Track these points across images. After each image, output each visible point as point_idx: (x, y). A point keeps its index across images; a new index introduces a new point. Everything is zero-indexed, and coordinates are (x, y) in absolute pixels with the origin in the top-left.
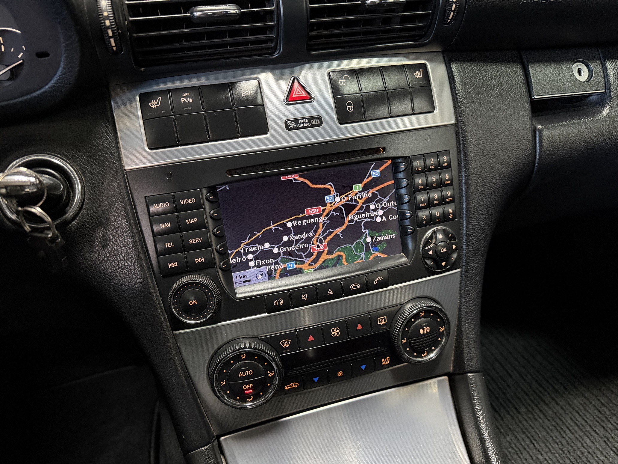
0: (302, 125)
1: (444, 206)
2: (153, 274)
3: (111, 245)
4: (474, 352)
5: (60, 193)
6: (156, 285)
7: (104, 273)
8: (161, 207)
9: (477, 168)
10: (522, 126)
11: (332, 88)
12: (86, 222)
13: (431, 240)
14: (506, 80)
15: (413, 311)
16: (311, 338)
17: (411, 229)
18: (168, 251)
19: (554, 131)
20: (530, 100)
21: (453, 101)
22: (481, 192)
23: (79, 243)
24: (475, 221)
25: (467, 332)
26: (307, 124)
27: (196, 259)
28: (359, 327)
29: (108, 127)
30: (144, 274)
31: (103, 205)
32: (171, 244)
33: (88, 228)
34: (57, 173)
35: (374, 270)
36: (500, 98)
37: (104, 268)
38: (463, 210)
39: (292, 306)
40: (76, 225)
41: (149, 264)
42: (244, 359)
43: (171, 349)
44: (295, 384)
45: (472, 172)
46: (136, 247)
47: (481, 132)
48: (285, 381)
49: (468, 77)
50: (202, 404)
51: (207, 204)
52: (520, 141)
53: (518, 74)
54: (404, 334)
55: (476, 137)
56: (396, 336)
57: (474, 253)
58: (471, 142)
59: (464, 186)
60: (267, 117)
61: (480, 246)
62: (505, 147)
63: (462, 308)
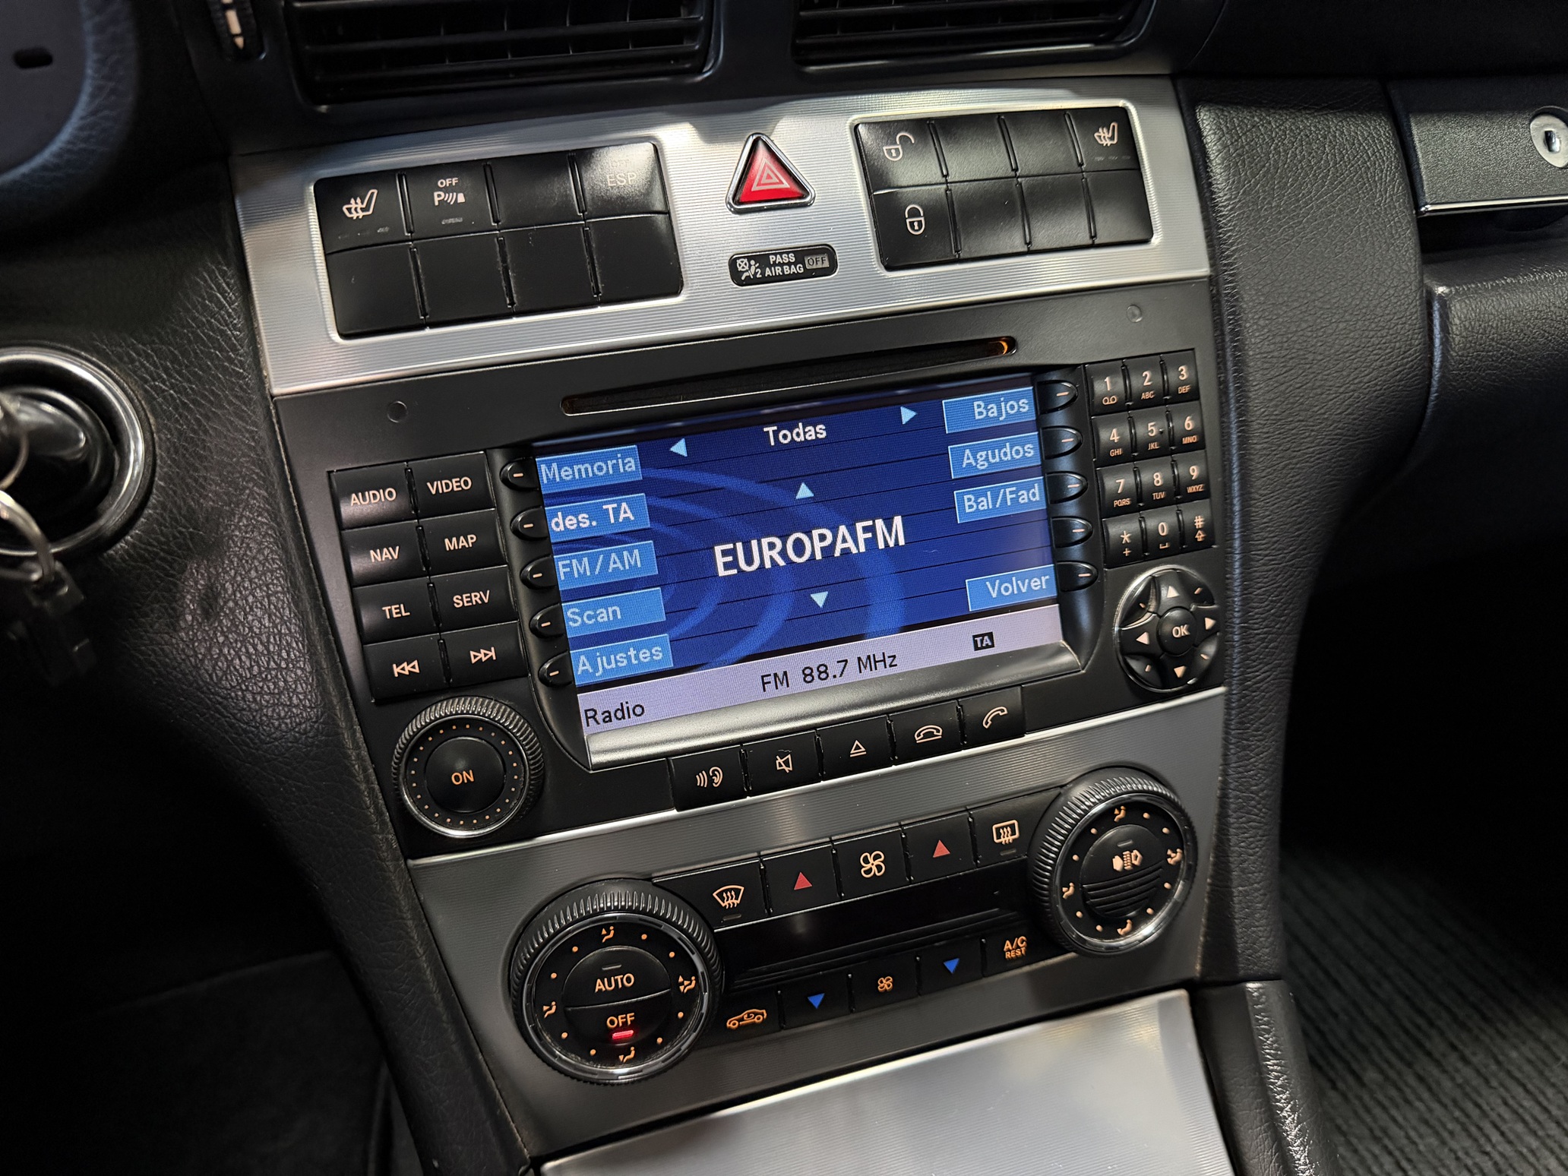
0: (778, 270)
1: (1182, 506)
2: (348, 695)
3: (230, 609)
4: (1264, 921)
5: (79, 456)
6: (358, 728)
7: (209, 689)
8: (373, 501)
9: (1272, 400)
10: (1397, 287)
11: (864, 169)
12: (160, 543)
13: (1146, 603)
14: (1348, 158)
15: (1095, 804)
16: (802, 882)
17: (1087, 571)
18: (393, 630)
19: (1484, 302)
20: (1416, 213)
21: (1202, 212)
22: (1283, 468)
23: (139, 605)
24: (1266, 549)
25: (1245, 865)
26: (793, 270)
27: (472, 653)
28: (941, 850)
29: (224, 275)
30: (324, 692)
31: (207, 496)
32: (399, 608)
33: (163, 559)
34: (77, 402)
35: (984, 688)
36: (1333, 207)
37: (211, 676)
38: (1232, 519)
39: (748, 788)
40: (127, 552)
41: (337, 667)
42: (609, 943)
43: (401, 911)
44: (756, 1014)
46: (301, 615)
47: (1281, 300)
48: (727, 1003)
49: (1243, 147)
50: (491, 1067)
51: (505, 493)
52: (1389, 329)
53: (1381, 142)
54: (1069, 872)
55: (1267, 314)
56: (1046, 877)
57: (1263, 640)
58: (1255, 327)
59: (1234, 452)
60: (678, 248)
61: (1279, 621)
62: (1347, 343)
63: (1231, 796)
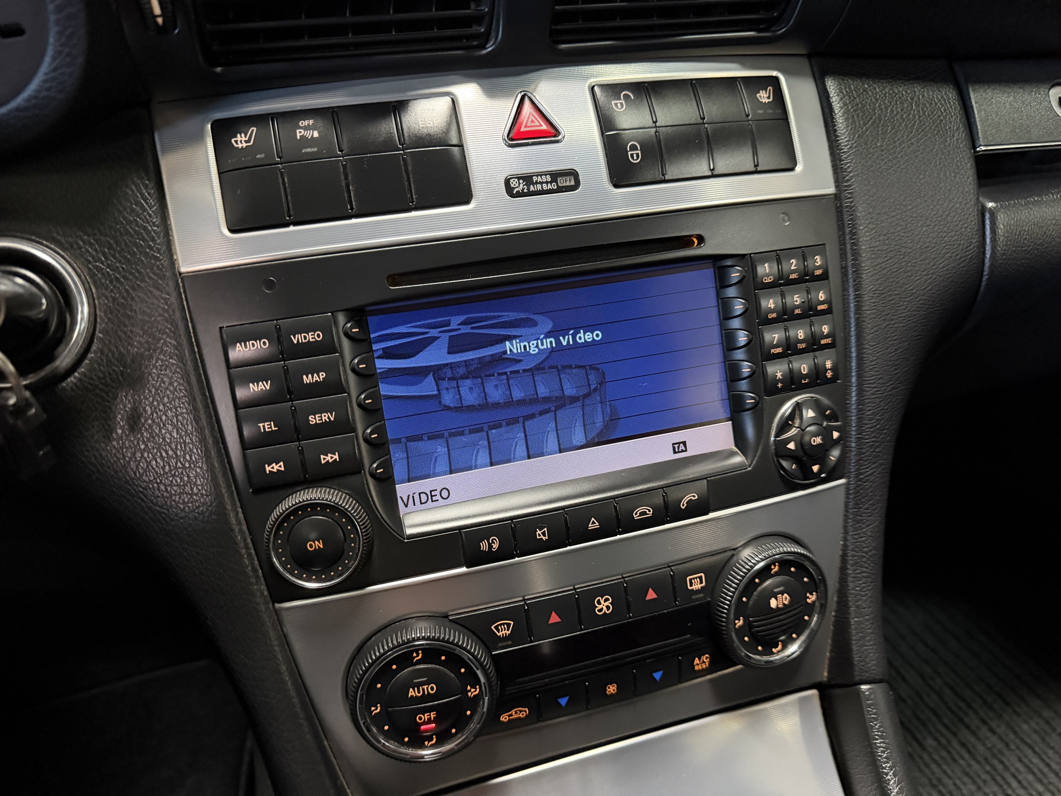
0: (539, 187)
1: (817, 353)
2: (233, 486)
3: (149, 425)
4: (872, 642)
5: (41, 316)
6: (240, 510)
7: (133, 482)
8: (252, 348)
9: (877, 280)
10: (961, 202)
11: (599, 117)
12: (99, 378)
13: (793, 421)
14: (928, 113)
15: (758, 562)
16: (554, 618)
17: (752, 398)
18: (266, 440)
19: (1019, 213)
20: (974, 152)
21: (830, 150)
22: (886, 327)
23: (83, 422)
24: (873, 383)
25: (859, 603)
26: (550, 186)
27: (322, 457)
28: (651, 595)
29: (146, 187)
30: (216, 485)
31: (133, 344)
32: (270, 425)
33: (101, 390)
34: (40, 277)
35: (681, 480)
36: (919, 147)
37: (135, 473)
38: (851, 362)
39: (516, 552)
40: (75, 384)
41: (225, 467)
42: (419, 662)
43: (270, 640)
44: (521, 711)
45: (869, 289)
46: (200, 430)
47: (883, 211)
49: (857, 105)
50: (333, 749)
51: (346, 343)
52: (957, 231)
53: (950, 102)
54: (740, 609)
55: (874, 220)
56: (724, 613)
57: (871, 447)
58: (866, 229)
59: (852, 315)
60: (469, 171)
61: (882, 433)
62: (928, 241)
63: (849, 555)
